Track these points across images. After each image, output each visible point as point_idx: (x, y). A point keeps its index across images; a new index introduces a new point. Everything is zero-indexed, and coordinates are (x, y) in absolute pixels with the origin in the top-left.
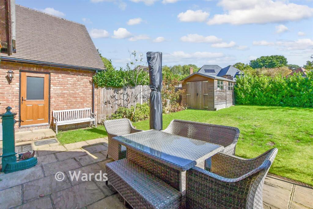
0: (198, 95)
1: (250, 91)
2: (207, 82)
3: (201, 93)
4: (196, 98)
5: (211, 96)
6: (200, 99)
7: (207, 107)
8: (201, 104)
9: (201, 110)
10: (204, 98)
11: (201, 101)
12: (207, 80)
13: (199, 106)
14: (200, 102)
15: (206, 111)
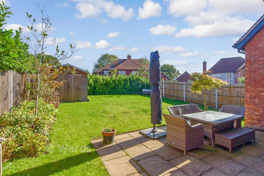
0: (70, 88)
1: (93, 85)
2: (81, 75)
3: (74, 86)
4: (67, 90)
5: (84, 89)
6: (72, 92)
7: (81, 99)
8: (73, 96)
9: (73, 102)
10: (77, 90)
11: (73, 93)
12: (80, 74)
13: (71, 98)
14: (73, 95)
15: (79, 103)
